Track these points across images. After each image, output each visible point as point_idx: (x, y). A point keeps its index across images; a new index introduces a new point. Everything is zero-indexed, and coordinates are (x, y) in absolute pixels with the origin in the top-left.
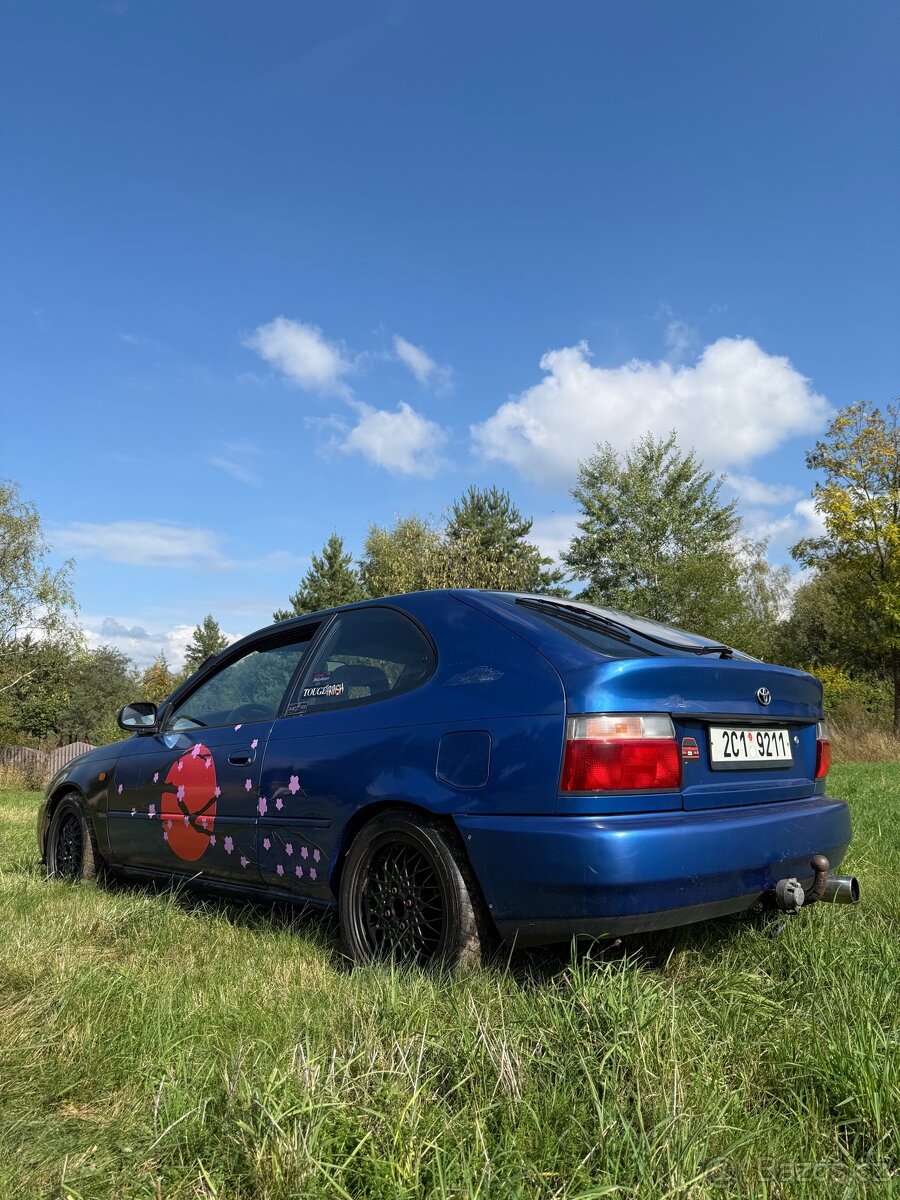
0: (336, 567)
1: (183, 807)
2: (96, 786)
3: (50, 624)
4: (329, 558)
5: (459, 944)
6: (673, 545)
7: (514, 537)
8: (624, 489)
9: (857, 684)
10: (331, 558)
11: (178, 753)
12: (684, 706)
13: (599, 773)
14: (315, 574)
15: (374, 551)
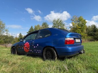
1: (26, 47)
2: (17, 46)
3: (7, 33)
5: (55, 58)
7: (47, 26)
8: (56, 22)
10: (32, 28)
11: (25, 43)
12: (74, 37)
13: (68, 43)
14: (30, 29)
15: (35, 27)
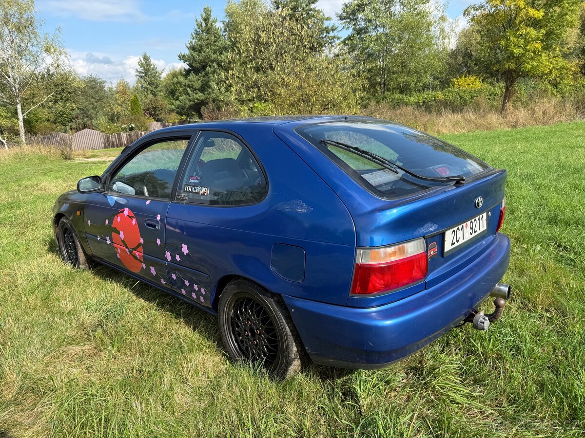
0: (209, 25)
1: (124, 243)
4: (205, 20)
5: (289, 364)
6: (398, 7)
7: (310, 4)
9: (486, 86)
10: (206, 20)
11: (116, 210)
12: (433, 229)
13: (377, 281)
14: (198, 30)
15: (230, 15)
